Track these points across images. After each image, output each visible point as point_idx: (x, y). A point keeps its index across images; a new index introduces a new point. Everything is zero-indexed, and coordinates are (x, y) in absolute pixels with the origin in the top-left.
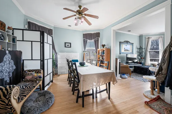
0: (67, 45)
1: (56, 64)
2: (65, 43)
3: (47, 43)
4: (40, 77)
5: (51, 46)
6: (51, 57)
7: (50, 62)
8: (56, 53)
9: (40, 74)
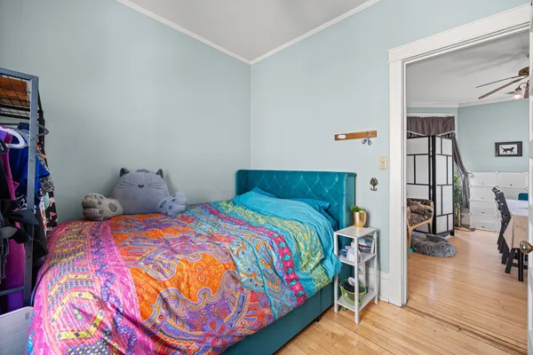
0: (506, 150)
1: (464, 200)
2: (497, 145)
3: (442, 154)
4: (430, 211)
5: (450, 159)
6: (450, 182)
7: (448, 192)
8: (466, 174)
9: (428, 207)
